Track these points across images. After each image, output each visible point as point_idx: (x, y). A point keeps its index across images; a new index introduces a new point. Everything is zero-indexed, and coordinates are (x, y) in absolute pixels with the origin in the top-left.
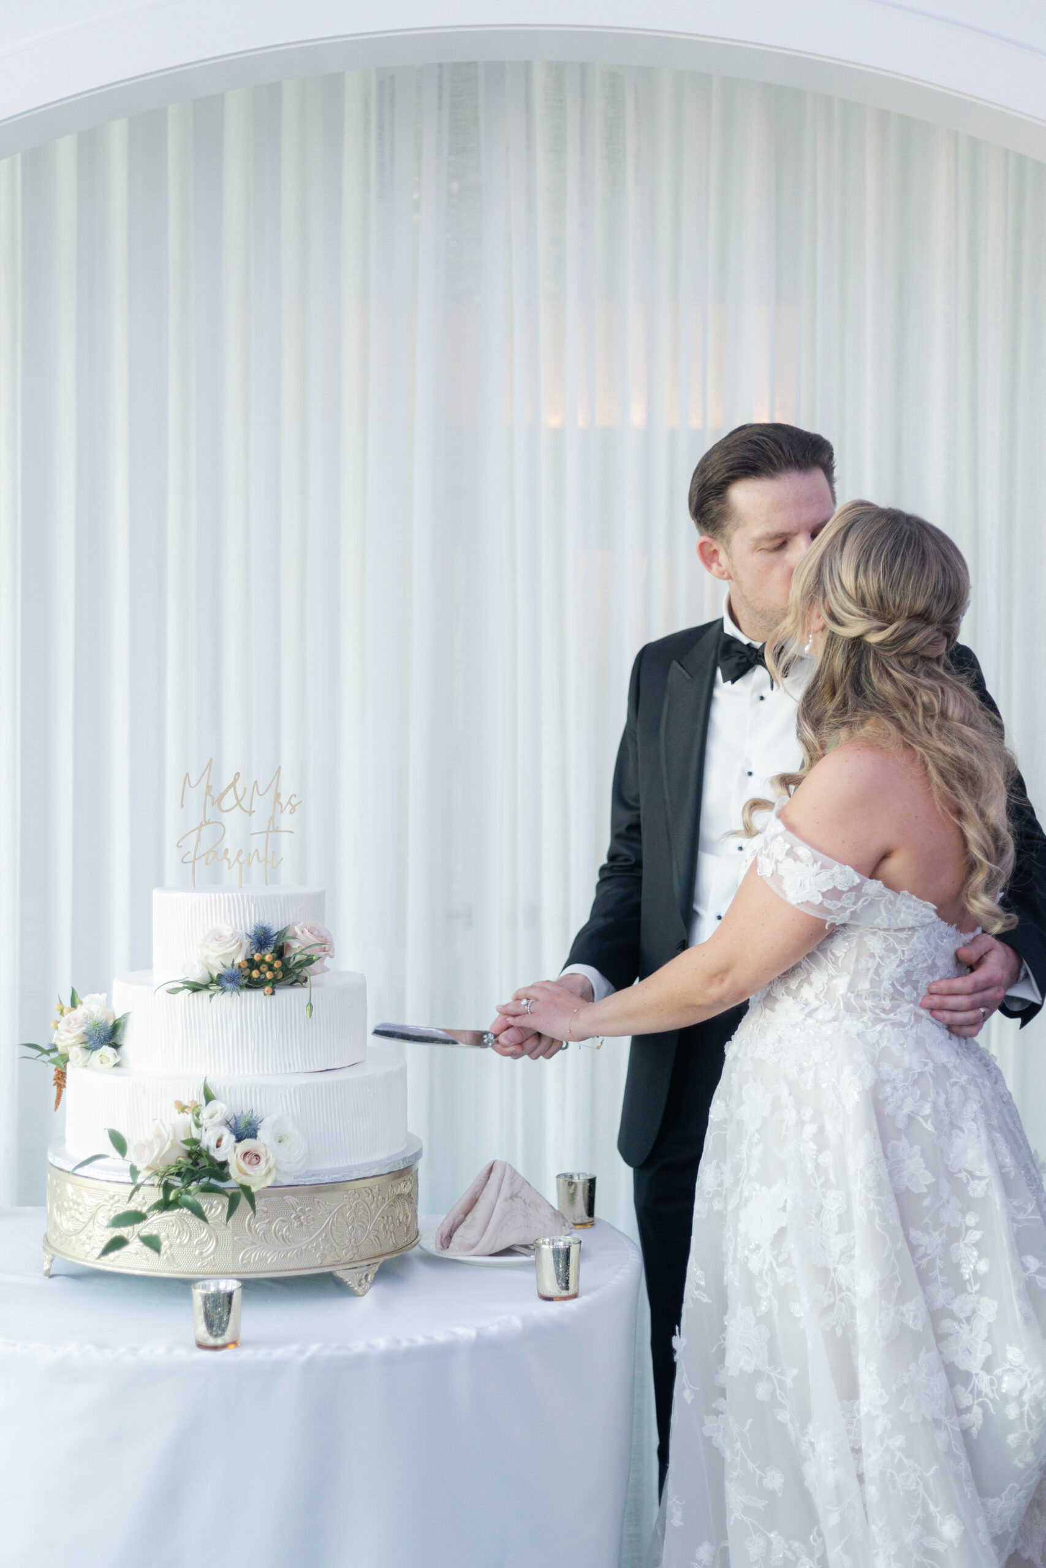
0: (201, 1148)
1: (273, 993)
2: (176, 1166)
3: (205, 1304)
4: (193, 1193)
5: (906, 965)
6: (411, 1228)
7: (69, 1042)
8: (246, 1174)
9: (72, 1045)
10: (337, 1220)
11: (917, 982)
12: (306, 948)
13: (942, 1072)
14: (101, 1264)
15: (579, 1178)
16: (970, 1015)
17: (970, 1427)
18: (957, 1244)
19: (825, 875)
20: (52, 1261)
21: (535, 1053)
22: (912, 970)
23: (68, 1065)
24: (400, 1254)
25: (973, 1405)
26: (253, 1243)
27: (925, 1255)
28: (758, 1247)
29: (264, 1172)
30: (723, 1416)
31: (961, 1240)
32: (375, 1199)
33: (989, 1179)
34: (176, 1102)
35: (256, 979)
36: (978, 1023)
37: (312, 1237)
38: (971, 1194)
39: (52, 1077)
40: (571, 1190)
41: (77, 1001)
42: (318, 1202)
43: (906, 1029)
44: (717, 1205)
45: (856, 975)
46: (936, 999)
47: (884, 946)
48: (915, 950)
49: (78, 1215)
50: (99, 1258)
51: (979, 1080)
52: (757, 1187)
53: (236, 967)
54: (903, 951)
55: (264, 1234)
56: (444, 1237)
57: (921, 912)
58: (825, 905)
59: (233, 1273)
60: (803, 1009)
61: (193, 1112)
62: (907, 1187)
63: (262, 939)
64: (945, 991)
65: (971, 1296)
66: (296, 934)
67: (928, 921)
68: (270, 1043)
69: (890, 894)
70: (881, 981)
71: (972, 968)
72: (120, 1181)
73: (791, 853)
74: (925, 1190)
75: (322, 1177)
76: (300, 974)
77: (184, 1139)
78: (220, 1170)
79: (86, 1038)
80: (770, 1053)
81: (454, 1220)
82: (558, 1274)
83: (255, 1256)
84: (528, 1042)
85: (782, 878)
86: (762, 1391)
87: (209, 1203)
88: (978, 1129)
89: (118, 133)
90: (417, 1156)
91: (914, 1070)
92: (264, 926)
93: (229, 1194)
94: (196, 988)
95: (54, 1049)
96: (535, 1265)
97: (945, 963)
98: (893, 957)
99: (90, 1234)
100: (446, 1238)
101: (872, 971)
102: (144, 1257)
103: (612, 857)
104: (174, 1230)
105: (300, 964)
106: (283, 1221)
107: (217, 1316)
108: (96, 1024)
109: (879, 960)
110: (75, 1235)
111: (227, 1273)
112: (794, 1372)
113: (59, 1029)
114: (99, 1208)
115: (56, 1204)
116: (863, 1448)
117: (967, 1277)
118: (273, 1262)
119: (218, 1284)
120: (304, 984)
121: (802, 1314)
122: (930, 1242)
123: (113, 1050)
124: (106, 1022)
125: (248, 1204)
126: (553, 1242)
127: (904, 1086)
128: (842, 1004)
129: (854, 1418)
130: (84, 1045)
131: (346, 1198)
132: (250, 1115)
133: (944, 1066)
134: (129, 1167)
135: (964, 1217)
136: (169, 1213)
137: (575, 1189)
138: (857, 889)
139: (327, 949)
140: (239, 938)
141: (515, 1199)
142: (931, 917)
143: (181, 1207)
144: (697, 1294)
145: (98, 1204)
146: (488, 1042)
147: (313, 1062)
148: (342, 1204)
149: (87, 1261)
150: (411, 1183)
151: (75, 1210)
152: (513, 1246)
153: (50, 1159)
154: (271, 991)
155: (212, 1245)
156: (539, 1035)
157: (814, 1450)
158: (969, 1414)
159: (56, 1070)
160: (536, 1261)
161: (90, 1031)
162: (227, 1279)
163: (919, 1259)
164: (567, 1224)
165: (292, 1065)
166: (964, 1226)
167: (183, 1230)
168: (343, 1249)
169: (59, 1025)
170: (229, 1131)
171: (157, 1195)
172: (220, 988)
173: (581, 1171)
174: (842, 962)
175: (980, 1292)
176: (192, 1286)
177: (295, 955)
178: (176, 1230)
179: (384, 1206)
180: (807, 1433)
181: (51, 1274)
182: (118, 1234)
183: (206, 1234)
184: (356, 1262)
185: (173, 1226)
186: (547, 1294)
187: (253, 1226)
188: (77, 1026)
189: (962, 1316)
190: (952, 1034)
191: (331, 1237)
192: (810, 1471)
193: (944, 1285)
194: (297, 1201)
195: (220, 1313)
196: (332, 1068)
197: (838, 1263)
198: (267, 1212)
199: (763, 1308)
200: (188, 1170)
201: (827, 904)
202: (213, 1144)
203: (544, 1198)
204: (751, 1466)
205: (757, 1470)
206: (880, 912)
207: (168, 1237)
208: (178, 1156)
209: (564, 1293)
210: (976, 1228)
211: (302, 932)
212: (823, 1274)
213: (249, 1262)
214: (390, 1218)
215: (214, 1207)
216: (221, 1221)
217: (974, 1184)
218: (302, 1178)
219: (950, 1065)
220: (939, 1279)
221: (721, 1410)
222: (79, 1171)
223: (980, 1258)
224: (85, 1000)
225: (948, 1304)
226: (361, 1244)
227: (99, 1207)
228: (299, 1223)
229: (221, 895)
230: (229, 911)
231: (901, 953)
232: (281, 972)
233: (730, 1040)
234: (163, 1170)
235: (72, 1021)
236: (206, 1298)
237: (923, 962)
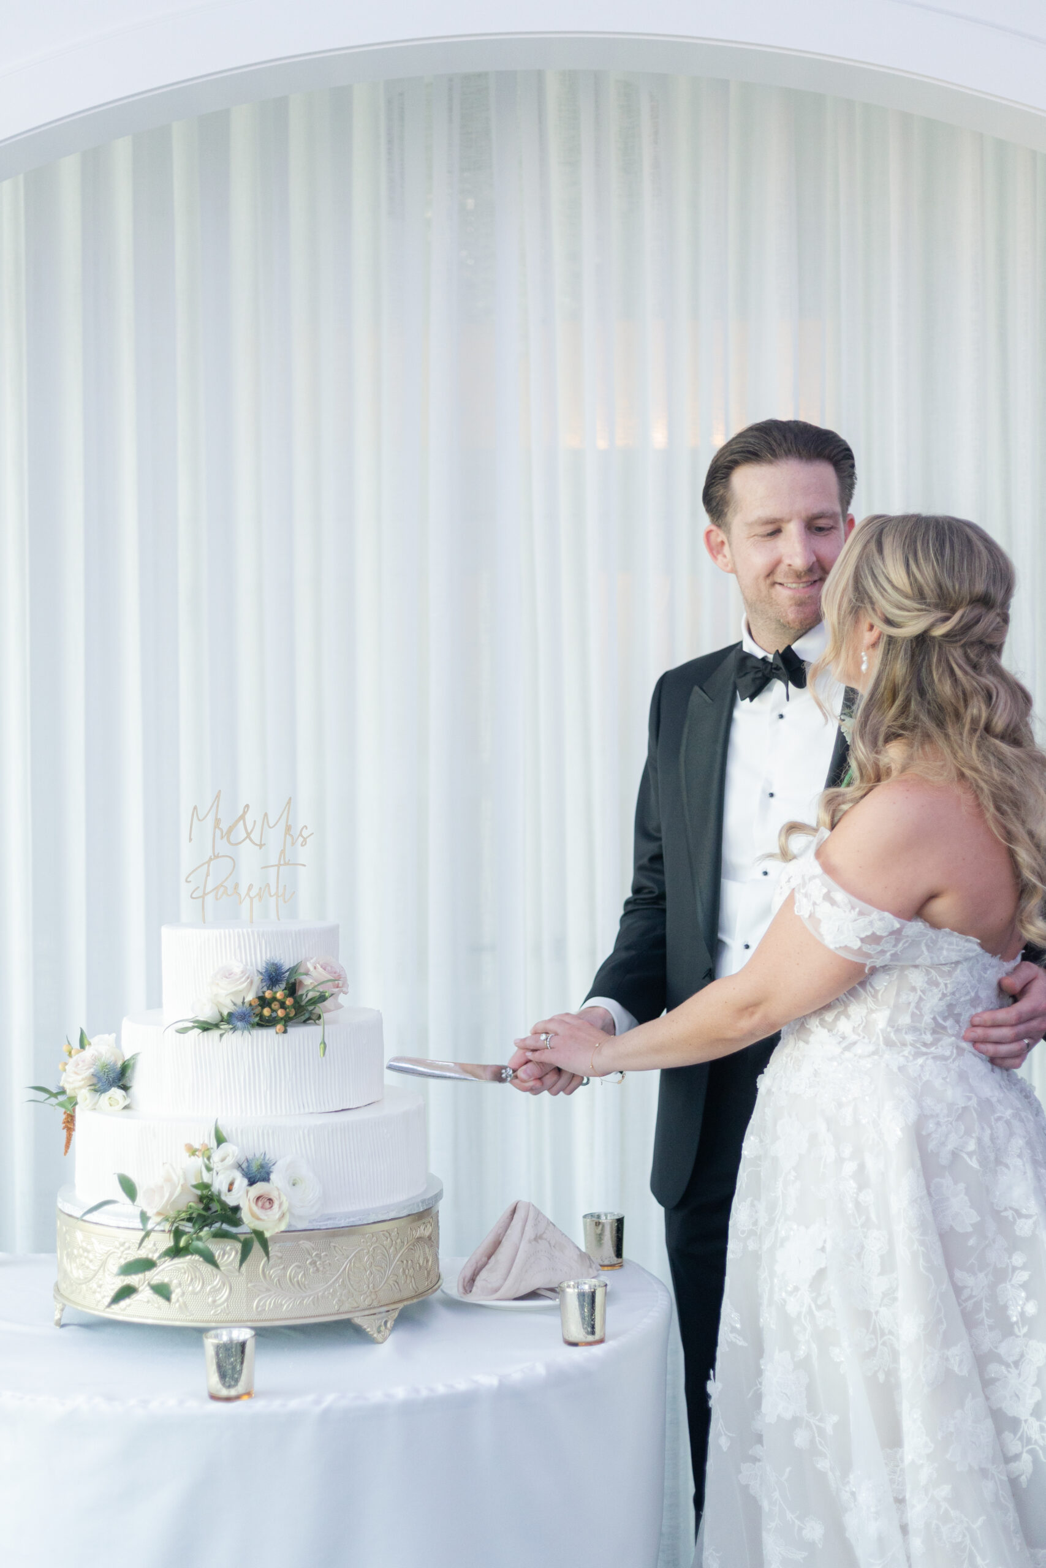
0: (212, 1193)
1: (285, 1032)
2: (187, 1212)
3: (217, 1354)
4: (204, 1239)
5: (948, 998)
6: (431, 1273)
7: (78, 1084)
8: (259, 1219)
9: (80, 1088)
10: (354, 1265)
11: (960, 1015)
12: (318, 985)
13: (986, 1106)
14: (113, 1313)
15: (606, 1218)
16: (1014, 1047)
17: (1019, 1476)
18: (1004, 1285)
19: (863, 921)
20: (62, 1310)
21: (555, 1088)
22: (954, 1003)
23: (77, 1108)
24: (420, 1299)
25: (1021, 1453)
26: (268, 1290)
27: (971, 1297)
28: (796, 1289)
29: (277, 1216)
30: (760, 1464)
31: (1008, 1282)
32: (394, 1242)
33: (1036, 1217)
34: (186, 1145)
35: (268, 1017)
36: (1020, 1056)
37: (329, 1283)
38: (1018, 1233)
39: (62, 1121)
40: (599, 1231)
41: (86, 1042)
42: (335, 1247)
43: (949, 1061)
44: (752, 1246)
45: (897, 1009)
46: (980, 1032)
47: (926, 980)
48: (958, 983)
49: (87, 1263)
50: (109, 1305)
51: (1023, 1114)
52: (795, 1227)
53: (247, 1005)
54: (946, 985)
55: (279, 1280)
56: (467, 1280)
57: (964, 947)
58: (864, 950)
59: (247, 1321)
60: (840, 1043)
61: (203, 1154)
62: (951, 1226)
63: (273, 976)
64: (989, 1023)
65: (1020, 1339)
66: (308, 970)
67: (971, 954)
68: (283, 1082)
69: (931, 933)
70: (922, 1015)
71: (1015, 998)
72: (130, 1227)
73: (828, 897)
74: (970, 1229)
75: (339, 1220)
76: (313, 1012)
77: (194, 1183)
78: (232, 1214)
79: (95, 1080)
80: (806, 1088)
81: (477, 1263)
82: (583, 1318)
83: (270, 1304)
84: (548, 1076)
85: (819, 921)
86: (801, 1439)
87: (222, 1249)
88: (1024, 1165)
89: (122, 152)
90: (438, 1197)
91: (958, 1104)
92: (276, 962)
93: (242, 1239)
94: (206, 1027)
95: (63, 1092)
96: (560, 1309)
97: (987, 994)
98: (936, 990)
99: (101, 1282)
100: (469, 1282)
101: (913, 1005)
102: (156, 1305)
103: (637, 890)
104: (187, 1278)
105: (313, 1001)
106: (299, 1267)
107: (230, 1367)
108: (105, 1066)
109: (921, 993)
110: (86, 1283)
111: (241, 1321)
112: (835, 1418)
113: (67, 1071)
114: (109, 1256)
115: (66, 1252)
116: (907, 1497)
117: (1014, 1319)
118: (288, 1309)
119: (231, 1333)
120: (317, 1021)
121: (843, 1359)
122: (975, 1283)
123: (121, 1092)
124: (115, 1063)
125: (262, 1250)
126: (577, 1285)
127: (948, 1121)
128: (881, 1039)
129: (897, 1466)
130: (92, 1087)
131: (363, 1242)
132: (262, 1157)
133: (988, 1100)
134: (139, 1213)
135: (1010, 1258)
136: (182, 1260)
137: (603, 1230)
138: (897, 934)
139: (340, 985)
140: (249, 975)
141: (539, 1241)
142: (975, 950)
143: (192, 1254)
144: (732, 1337)
145: (108, 1251)
146: (507, 1077)
147: (328, 1102)
148: (360, 1248)
149: (98, 1310)
150: (431, 1225)
151: (86, 1257)
152: (538, 1289)
153: (60, 1205)
154: (283, 1029)
155: (225, 1293)
156: (559, 1071)
157: (855, 1500)
158: (1017, 1462)
159: (65, 1113)
160: (560, 1305)
161: (98, 1073)
162: (240, 1327)
163: (966, 1300)
164: (594, 1266)
165: (306, 1105)
166: (1010, 1267)
167: (196, 1277)
168: (361, 1295)
169: (67, 1067)
170: (241, 1175)
171: (168, 1242)
172: (231, 1026)
173: (609, 1210)
174: (882, 995)
175: (1029, 1335)
176: (204, 1335)
177: (308, 991)
178: (188, 1276)
179: (403, 1250)
180: (848, 1482)
181: (62, 1324)
182: (129, 1282)
183: (219, 1281)
184: (374, 1308)
185: (185, 1273)
186: (572, 1339)
187: (267, 1272)
188: (85, 1068)
189: (1010, 1360)
190: (994, 1067)
191: (348, 1283)
192: (851, 1522)
193: (991, 1328)
194: (313, 1245)
195: (232, 1363)
196: (347, 1108)
197: (880, 1306)
198: (281, 1258)
199: (802, 1352)
200: (199, 1215)
201: (867, 948)
202: (225, 1188)
203: (569, 1239)
204: (790, 1516)
205: (796, 1521)
206: (923, 952)
207: (180, 1284)
208: (190, 1201)
209: (590, 1338)
210: (1024, 1268)
211: (315, 968)
212: (865, 1317)
213: (264, 1310)
214: (410, 1262)
215: (227, 1253)
216: (234, 1268)
217: (1020, 1222)
218: (317, 1222)
219: (994, 1100)
220: (986, 1322)
221: (758, 1457)
222: (88, 1217)
223: (1028, 1299)
224: (94, 1040)
225: (996, 1348)
226: (379, 1290)
227: (109, 1254)
228: (315, 1268)
229: (231, 931)
230: (240, 946)
231: (944, 987)
232: (293, 1010)
233: (763, 1073)
234: (173, 1215)
235: (80, 1063)
236: (218, 1348)
237: (966, 995)
